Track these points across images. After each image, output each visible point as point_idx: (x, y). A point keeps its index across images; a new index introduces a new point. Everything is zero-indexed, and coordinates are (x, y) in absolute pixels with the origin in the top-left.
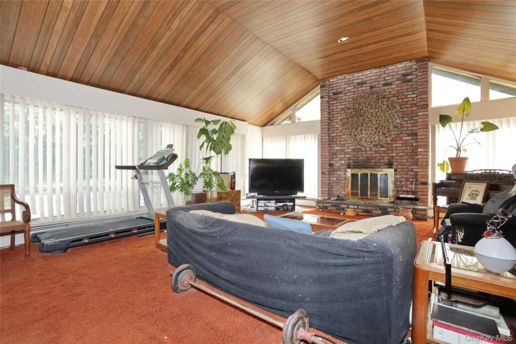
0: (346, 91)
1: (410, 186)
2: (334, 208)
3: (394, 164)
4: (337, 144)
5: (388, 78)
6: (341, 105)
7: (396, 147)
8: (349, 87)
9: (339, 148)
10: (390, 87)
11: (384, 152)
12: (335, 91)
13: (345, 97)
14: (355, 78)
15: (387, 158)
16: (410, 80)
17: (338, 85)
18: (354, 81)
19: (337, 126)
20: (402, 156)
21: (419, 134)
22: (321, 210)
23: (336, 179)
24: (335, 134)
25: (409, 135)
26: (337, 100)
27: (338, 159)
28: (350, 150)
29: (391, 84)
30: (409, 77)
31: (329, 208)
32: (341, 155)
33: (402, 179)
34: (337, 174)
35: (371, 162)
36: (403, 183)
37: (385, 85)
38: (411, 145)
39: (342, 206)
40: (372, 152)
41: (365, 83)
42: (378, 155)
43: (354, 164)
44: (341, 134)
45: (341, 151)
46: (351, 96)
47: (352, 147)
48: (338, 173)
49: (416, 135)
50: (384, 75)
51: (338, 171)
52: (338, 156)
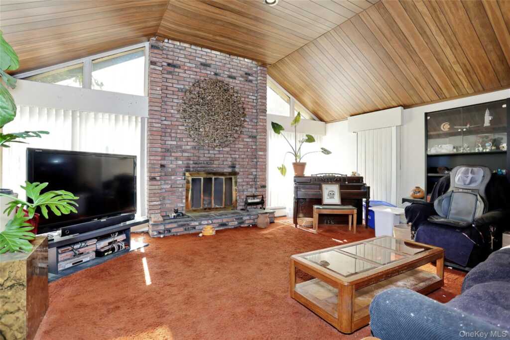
0: (186, 68)
1: (250, 190)
2: (182, 229)
3: (237, 166)
4: (171, 136)
5: (232, 70)
6: (178, 84)
7: (239, 148)
8: (190, 63)
9: (174, 143)
10: (234, 81)
11: (228, 153)
12: (170, 61)
13: (184, 75)
14: (197, 55)
15: (230, 160)
16: (251, 81)
17: (175, 54)
18: (197, 59)
19: (172, 111)
20: (243, 158)
21: (258, 137)
22: (162, 236)
23: (169, 186)
24: (169, 123)
25: (250, 137)
26: (173, 75)
27: (173, 158)
28: (188, 147)
29: (234, 78)
30: (250, 78)
31: (173, 231)
32: (177, 152)
33: (244, 183)
34: (171, 180)
35: (213, 164)
36: (244, 187)
37: (230, 77)
38: (251, 147)
39: (193, 224)
40: (216, 152)
41: (208, 66)
42: (222, 156)
43: (194, 165)
44: (177, 123)
45: (177, 147)
46: (192, 76)
47: (193, 144)
48: (173, 177)
49: (255, 137)
50: (229, 66)
51: (173, 175)
52: (173, 154)
